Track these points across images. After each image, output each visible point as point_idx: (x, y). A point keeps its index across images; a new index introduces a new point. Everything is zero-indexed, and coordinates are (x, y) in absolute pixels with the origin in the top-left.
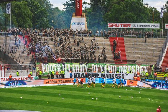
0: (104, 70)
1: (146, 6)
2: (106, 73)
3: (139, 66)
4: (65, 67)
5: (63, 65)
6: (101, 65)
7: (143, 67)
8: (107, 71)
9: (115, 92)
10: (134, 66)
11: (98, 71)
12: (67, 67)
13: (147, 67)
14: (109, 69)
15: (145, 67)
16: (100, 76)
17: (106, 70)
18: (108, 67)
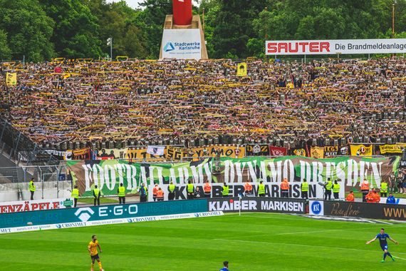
0: (259, 175)
3: (358, 162)
6: (249, 163)
7: (368, 164)
8: (269, 179)
10: (344, 163)
11: (245, 179)
13: (380, 164)
14: (273, 174)
15: (374, 165)
17: (265, 175)
18: (269, 168)
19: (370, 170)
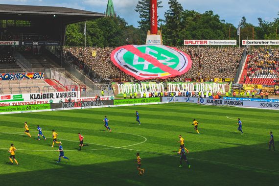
0: (181, 88)
1: (223, 22)
2: (183, 91)
3: (217, 84)
4: (141, 87)
5: (139, 85)
6: (178, 84)
8: (185, 90)
9: (192, 111)
10: (212, 84)
11: (176, 90)
12: (144, 86)
13: (225, 85)
14: (186, 88)
15: (223, 85)
16: (177, 95)
17: (183, 89)
18: (185, 86)
19: (221, 87)
